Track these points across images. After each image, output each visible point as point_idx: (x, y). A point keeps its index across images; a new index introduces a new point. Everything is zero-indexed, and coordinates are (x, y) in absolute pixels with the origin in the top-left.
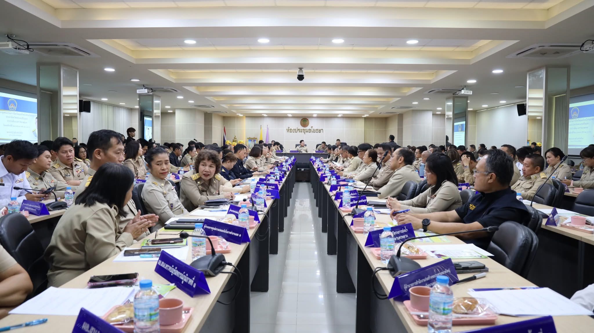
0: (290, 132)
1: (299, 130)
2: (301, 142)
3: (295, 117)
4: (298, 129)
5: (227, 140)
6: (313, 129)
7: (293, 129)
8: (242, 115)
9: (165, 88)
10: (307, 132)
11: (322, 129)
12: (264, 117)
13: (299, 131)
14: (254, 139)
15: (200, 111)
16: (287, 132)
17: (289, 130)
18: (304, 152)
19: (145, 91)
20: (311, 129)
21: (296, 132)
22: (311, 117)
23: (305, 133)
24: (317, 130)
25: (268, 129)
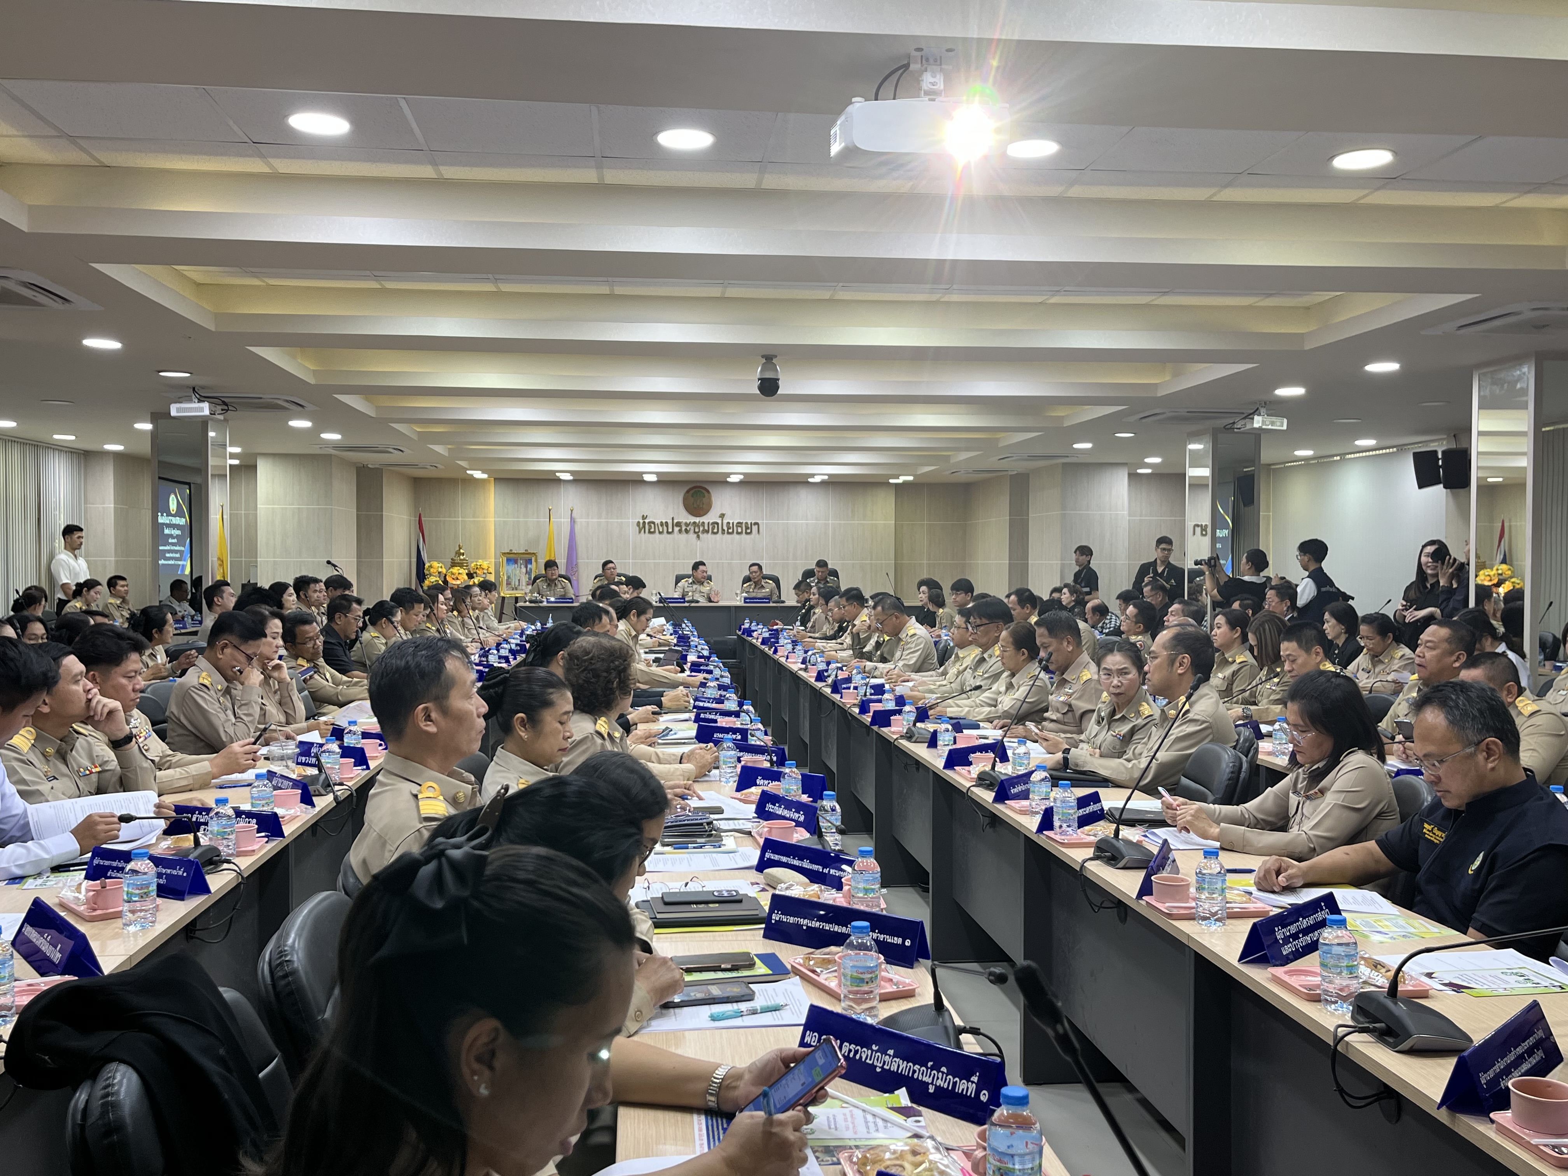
0: (650, 532)
1: (678, 524)
2: (696, 566)
3: (666, 482)
4: (675, 521)
5: (432, 558)
6: (725, 522)
7: (657, 521)
8: (485, 476)
9: (267, 397)
10: (708, 532)
11: (756, 524)
12: (559, 481)
13: (680, 531)
14: (527, 559)
15: (344, 462)
16: (640, 532)
17: (646, 526)
18: (703, 602)
19: (202, 409)
20: (719, 521)
21: (668, 533)
22: (721, 481)
23: (698, 537)
24: (739, 524)
25: (573, 521)
